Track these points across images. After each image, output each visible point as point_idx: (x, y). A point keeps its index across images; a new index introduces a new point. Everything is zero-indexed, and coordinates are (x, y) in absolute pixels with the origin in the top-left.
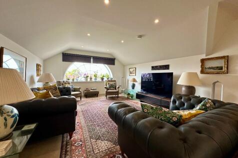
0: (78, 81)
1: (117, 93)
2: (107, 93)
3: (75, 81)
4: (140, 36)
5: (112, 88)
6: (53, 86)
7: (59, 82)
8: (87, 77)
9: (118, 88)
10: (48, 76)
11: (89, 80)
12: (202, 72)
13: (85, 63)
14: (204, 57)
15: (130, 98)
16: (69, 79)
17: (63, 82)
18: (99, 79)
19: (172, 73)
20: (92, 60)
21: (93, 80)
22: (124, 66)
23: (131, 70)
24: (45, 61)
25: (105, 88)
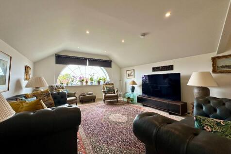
0: (73, 85)
1: (117, 97)
2: (106, 98)
3: (70, 85)
4: (144, 35)
5: (110, 92)
6: (44, 92)
7: (52, 86)
8: (83, 80)
9: (117, 91)
10: (38, 80)
11: (84, 84)
12: (214, 71)
13: (80, 66)
14: (215, 54)
15: (130, 102)
16: (62, 84)
17: (57, 86)
18: (95, 83)
19: (179, 74)
20: (88, 62)
21: (89, 83)
22: (120, 68)
23: (129, 72)
24: (35, 63)
25: (103, 92)
